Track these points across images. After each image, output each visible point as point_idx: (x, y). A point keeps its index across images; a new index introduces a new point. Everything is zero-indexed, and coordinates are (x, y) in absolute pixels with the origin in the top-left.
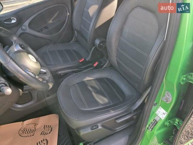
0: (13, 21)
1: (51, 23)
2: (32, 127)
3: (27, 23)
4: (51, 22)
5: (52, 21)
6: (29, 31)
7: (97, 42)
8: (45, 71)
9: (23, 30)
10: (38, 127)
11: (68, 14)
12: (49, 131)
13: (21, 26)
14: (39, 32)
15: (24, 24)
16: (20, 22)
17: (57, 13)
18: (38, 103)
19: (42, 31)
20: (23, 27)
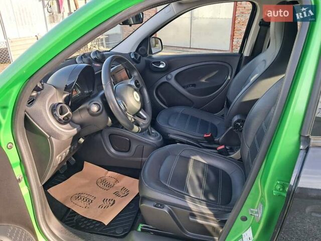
0: (161, 66)
1: (203, 82)
2: (112, 181)
3: (174, 73)
4: (203, 80)
5: (206, 80)
6: (173, 82)
7: (236, 118)
8: (145, 117)
9: (167, 79)
10: (117, 185)
11: (229, 78)
12: (123, 195)
13: (168, 74)
14: (184, 87)
15: (171, 73)
16: (168, 70)
17: (214, 73)
18: (131, 159)
19: (188, 87)
20: (169, 76)
